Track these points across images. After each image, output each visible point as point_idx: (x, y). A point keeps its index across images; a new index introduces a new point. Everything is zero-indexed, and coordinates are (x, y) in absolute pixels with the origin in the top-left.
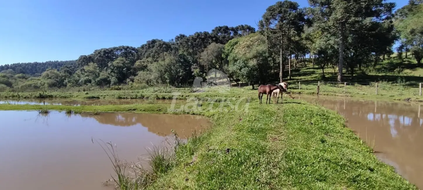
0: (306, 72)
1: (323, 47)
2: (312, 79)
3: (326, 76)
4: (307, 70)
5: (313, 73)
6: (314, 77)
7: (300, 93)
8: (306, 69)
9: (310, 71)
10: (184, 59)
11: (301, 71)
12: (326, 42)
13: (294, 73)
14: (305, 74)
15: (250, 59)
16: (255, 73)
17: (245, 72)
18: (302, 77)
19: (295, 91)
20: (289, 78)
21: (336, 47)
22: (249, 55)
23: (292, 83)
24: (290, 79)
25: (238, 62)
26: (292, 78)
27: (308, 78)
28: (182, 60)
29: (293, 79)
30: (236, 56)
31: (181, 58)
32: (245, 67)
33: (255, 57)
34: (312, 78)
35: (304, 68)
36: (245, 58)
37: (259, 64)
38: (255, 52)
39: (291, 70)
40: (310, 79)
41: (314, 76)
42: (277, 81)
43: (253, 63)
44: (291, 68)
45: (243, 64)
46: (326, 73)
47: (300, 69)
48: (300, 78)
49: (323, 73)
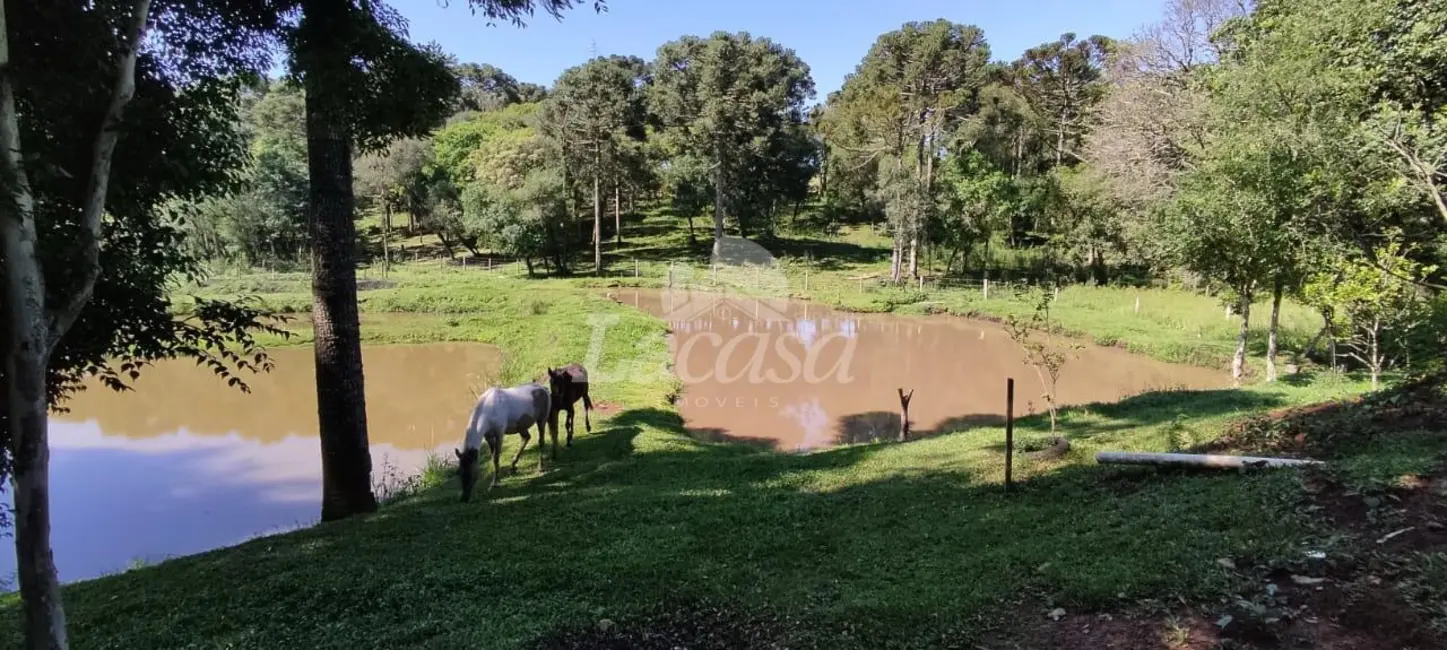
0: (657, 223)
1: (688, 178)
2: (669, 246)
3: (698, 239)
4: (658, 219)
5: (673, 228)
6: (675, 241)
7: (637, 285)
8: (659, 216)
9: (666, 222)
10: (283, 172)
11: (645, 221)
12: (692, 166)
13: (629, 226)
14: (654, 231)
15: (525, 203)
16: (537, 238)
17: (513, 236)
18: (648, 240)
19: (628, 280)
20: (615, 240)
21: (711, 180)
22: (520, 194)
23: (621, 257)
24: (620, 245)
25: (493, 207)
26: (623, 240)
27: (660, 242)
28: (277, 177)
29: (627, 245)
30: (485, 192)
31: (272, 168)
32: (511, 222)
33: (538, 200)
34: (669, 242)
35: (655, 212)
36: (510, 201)
37: (547, 219)
38: (537, 187)
39: (620, 216)
40: (663, 245)
41: (674, 236)
42: (585, 249)
43: (532, 214)
44: (621, 208)
45: (507, 215)
46: (699, 229)
47: (645, 213)
48: (641, 240)
49: (692, 229)
